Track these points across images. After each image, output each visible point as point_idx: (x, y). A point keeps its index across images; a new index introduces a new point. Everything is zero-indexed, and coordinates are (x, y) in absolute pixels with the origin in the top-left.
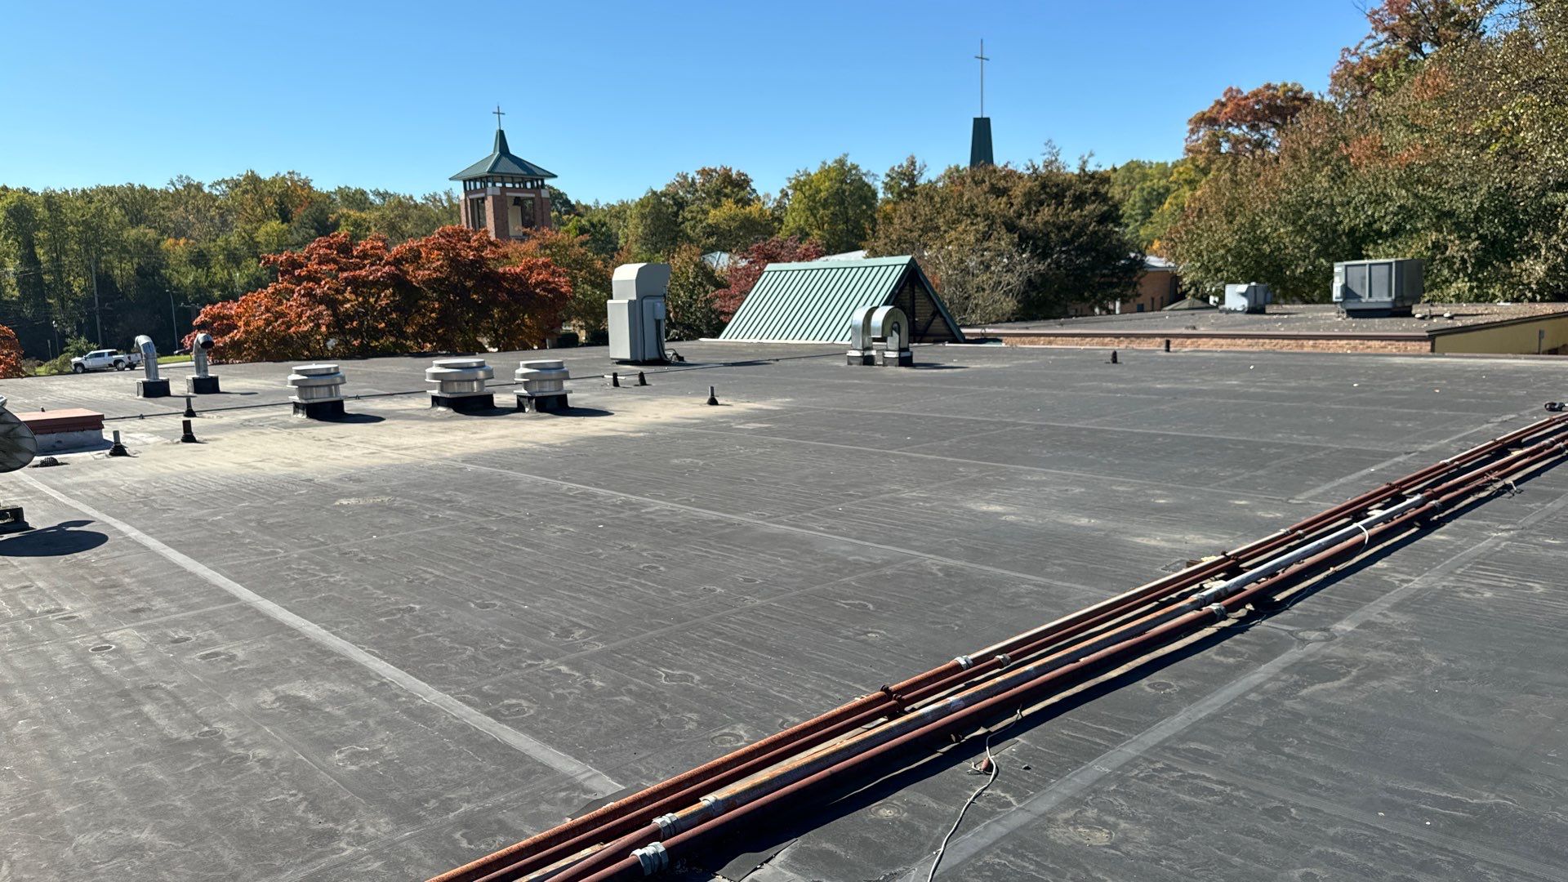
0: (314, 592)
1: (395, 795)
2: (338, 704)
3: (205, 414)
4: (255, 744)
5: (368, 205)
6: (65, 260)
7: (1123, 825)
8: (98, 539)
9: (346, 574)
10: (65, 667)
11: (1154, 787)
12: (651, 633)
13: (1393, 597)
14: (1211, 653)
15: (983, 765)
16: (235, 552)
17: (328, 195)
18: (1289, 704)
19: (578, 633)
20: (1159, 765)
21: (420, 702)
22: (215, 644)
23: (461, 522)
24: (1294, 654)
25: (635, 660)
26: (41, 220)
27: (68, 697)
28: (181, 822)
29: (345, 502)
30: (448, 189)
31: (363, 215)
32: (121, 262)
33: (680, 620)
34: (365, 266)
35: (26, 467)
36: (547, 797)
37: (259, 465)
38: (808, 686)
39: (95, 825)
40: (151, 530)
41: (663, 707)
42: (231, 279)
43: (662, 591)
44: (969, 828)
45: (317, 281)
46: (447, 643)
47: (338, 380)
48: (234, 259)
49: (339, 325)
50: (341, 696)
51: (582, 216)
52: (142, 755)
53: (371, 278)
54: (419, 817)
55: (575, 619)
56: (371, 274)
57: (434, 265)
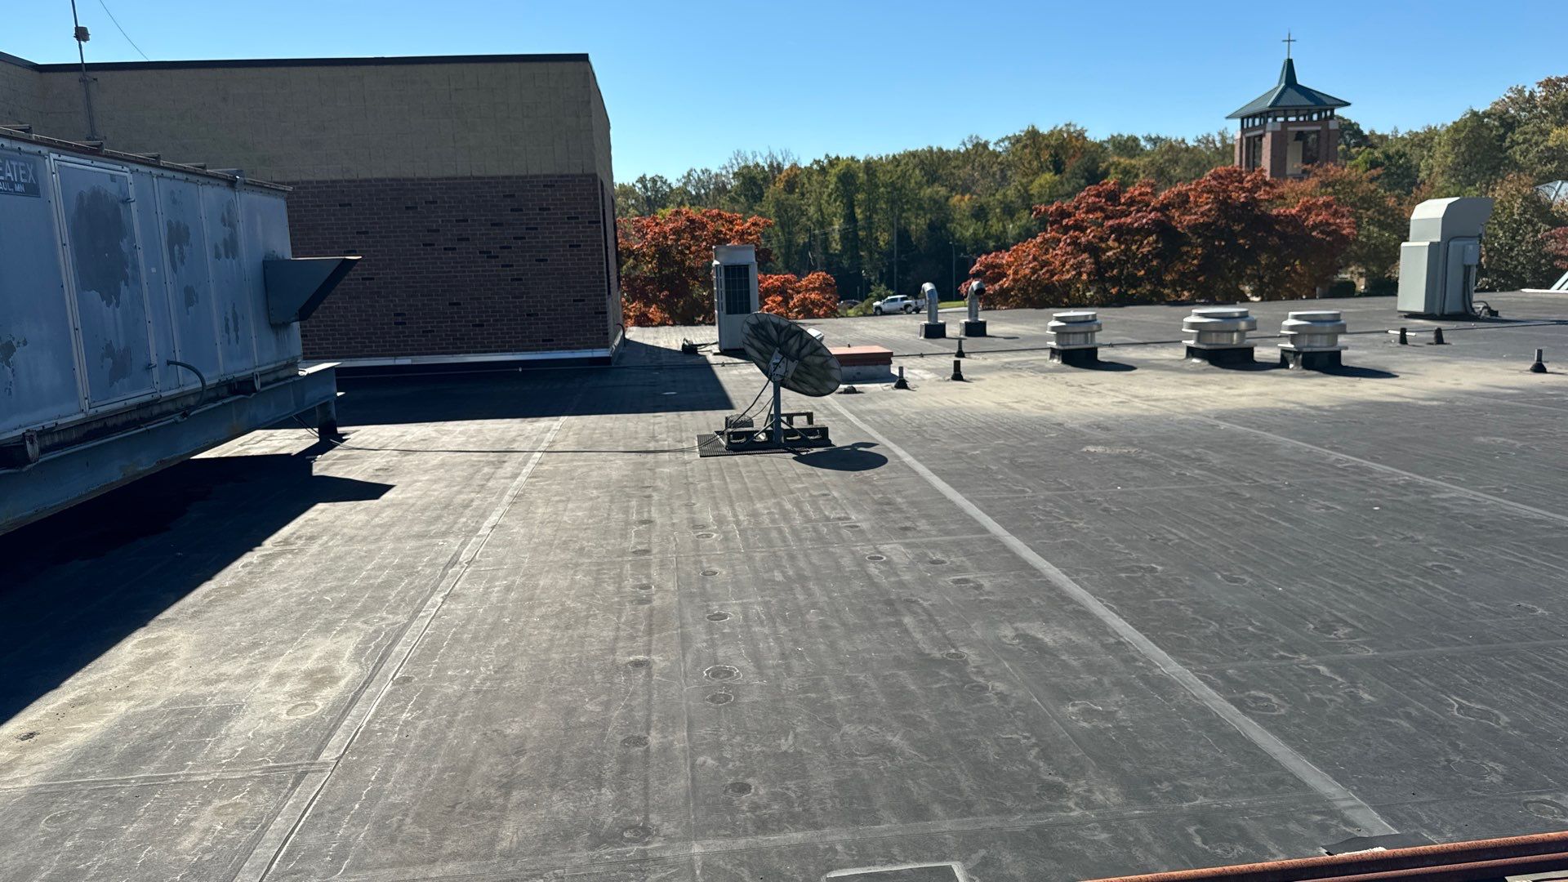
0: (1058, 536)
1: (1127, 766)
2: (1074, 654)
3: (972, 356)
4: (994, 677)
5: (1138, 151)
6: (876, 218)
8: (880, 461)
9: (1088, 522)
10: (847, 569)
12: (1440, 649)
16: (988, 486)
17: (1101, 145)
19: (1342, 631)
21: (1158, 671)
22: (966, 570)
23: (1211, 483)
25: (1416, 678)
26: (861, 184)
27: (847, 596)
28: (926, 736)
29: (1092, 449)
30: (1222, 129)
31: (1133, 162)
32: (916, 218)
33: (1481, 639)
34: (1131, 212)
35: (833, 394)
36: (1297, 815)
37: (1015, 405)
39: (859, 718)
40: (921, 457)
41: (1455, 746)
42: (1005, 231)
43: (1458, 600)
45: (1083, 230)
46: (1189, 612)
47: (1095, 327)
48: (1009, 211)
49: (1100, 273)
50: (1077, 646)
51: (1375, 148)
52: (900, 663)
53: (1136, 225)
54: (1150, 797)
55: (1339, 614)
56: (1136, 221)
57: (1202, 209)
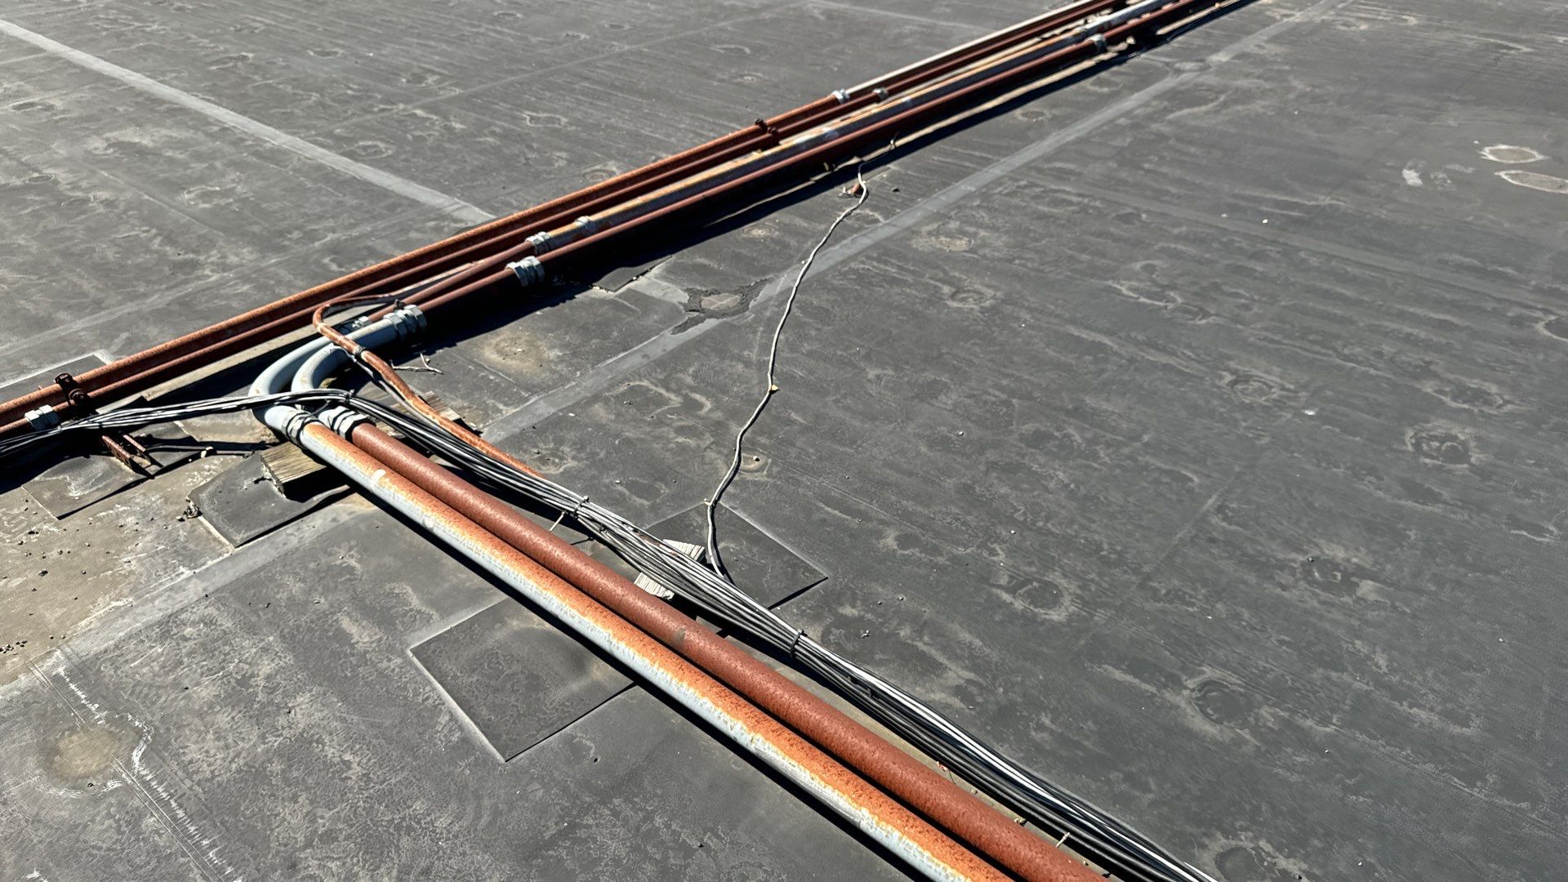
0: (131, 42)
1: (256, 229)
2: (178, 149)
4: (94, 187)
7: (982, 233)
9: (164, 23)
11: (1015, 201)
12: (511, 78)
13: (1272, 30)
14: (1087, 84)
15: (854, 189)
18: (1155, 126)
19: (431, 79)
20: (1023, 183)
21: (268, 145)
22: (27, 94)
24: (1169, 82)
25: (495, 104)
28: (28, 258)
33: (542, 65)
36: (415, 226)
38: (682, 126)
41: (530, 147)
43: (521, 38)
44: (836, 241)
46: (289, 89)
50: (180, 141)
54: (284, 246)
55: (427, 66)
